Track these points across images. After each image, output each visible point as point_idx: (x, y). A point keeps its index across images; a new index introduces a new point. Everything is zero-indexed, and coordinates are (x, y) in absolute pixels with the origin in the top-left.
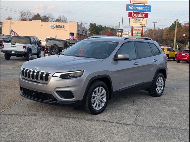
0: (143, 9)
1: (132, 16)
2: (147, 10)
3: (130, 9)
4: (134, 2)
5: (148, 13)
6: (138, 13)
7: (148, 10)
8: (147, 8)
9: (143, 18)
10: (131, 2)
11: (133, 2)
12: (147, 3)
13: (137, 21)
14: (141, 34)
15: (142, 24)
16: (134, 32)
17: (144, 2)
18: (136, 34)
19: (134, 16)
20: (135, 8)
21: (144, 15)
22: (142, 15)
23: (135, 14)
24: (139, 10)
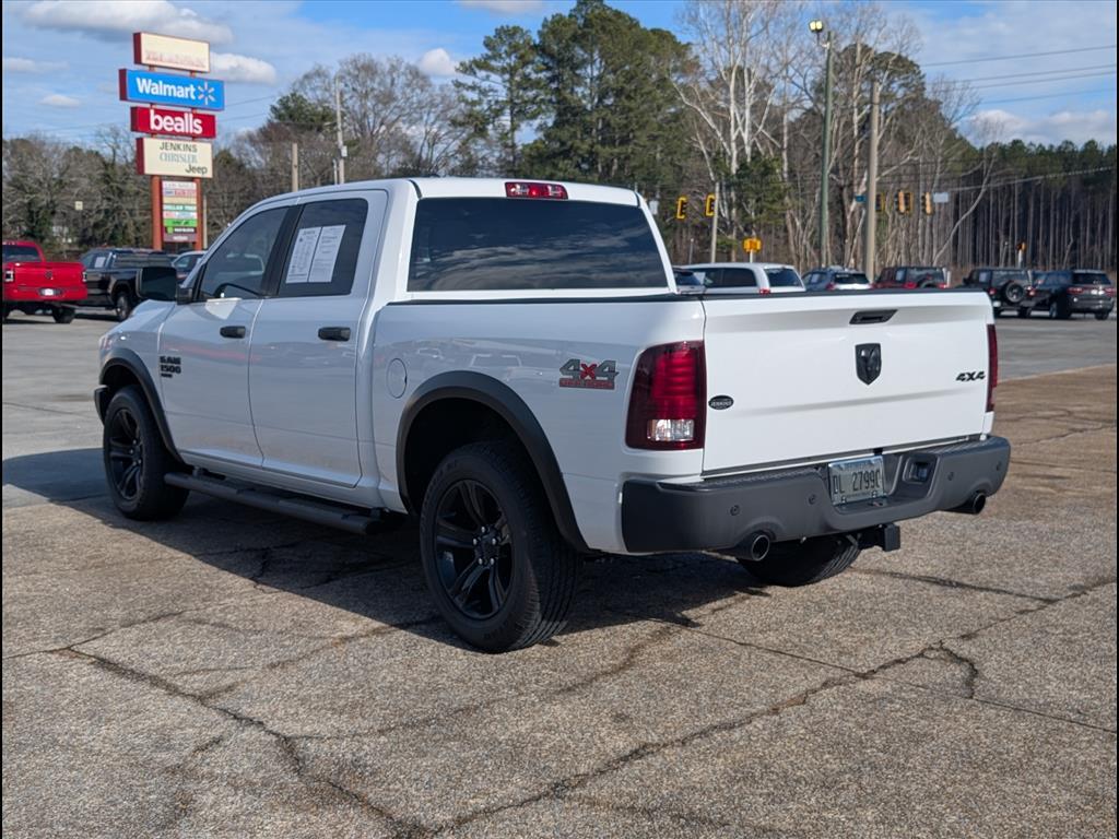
0: (193, 97)
1: (153, 126)
2: (209, 100)
3: (141, 90)
4: (155, 59)
5: (212, 117)
6: (174, 114)
7: (213, 99)
8: (206, 94)
9: (194, 137)
10: (144, 60)
11: (148, 58)
12: (206, 69)
13: (173, 151)
14: (194, 215)
15: (197, 165)
16: (167, 204)
17: (193, 64)
18: (177, 213)
19: (159, 128)
20: (160, 89)
21: (201, 125)
22: (191, 124)
23: (163, 116)
24: (177, 98)
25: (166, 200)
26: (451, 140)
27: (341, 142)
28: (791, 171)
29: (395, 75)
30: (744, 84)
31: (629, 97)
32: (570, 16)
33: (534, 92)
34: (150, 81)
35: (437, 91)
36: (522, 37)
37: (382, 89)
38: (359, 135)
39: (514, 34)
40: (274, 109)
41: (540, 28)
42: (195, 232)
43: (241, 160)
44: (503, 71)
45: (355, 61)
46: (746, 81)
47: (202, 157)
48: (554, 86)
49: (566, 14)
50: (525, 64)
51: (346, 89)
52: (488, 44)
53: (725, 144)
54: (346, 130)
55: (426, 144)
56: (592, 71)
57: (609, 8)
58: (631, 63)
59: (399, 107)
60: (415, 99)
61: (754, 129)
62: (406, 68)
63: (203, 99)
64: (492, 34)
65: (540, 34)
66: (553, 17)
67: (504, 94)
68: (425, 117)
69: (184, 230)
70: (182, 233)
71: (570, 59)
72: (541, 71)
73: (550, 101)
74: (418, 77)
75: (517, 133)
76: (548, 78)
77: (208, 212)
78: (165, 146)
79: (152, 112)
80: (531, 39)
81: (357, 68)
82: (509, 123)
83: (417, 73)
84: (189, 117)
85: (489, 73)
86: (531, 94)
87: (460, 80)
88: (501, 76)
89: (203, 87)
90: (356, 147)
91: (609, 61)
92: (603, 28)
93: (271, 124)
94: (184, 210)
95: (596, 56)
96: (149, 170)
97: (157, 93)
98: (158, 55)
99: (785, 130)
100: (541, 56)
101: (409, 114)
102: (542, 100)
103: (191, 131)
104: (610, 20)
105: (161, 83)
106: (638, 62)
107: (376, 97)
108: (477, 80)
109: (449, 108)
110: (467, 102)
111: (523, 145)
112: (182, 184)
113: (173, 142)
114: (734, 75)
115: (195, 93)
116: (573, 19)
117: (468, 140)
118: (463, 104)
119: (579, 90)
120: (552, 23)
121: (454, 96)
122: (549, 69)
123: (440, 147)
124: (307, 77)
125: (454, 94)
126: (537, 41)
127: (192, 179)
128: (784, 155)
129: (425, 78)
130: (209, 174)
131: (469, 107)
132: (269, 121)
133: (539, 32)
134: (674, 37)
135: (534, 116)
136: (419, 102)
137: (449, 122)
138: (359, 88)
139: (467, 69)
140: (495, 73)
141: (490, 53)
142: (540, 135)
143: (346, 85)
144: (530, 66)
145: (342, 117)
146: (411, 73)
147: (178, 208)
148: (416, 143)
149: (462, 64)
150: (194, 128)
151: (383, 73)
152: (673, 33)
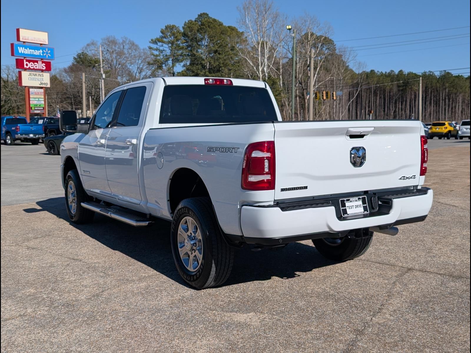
0: (41, 55)
1: (25, 66)
2: (48, 55)
3: (20, 52)
4: (25, 39)
5: (50, 63)
6: (34, 62)
7: (50, 55)
8: (47, 53)
9: (42, 71)
10: (21, 40)
11: (23, 39)
12: (47, 43)
13: (34, 77)
14: (43, 102)
15: (43, 82)
16: (32, 98)
17: (41, 42)
18: (36, 102)
19: (28, 67)
20: (28, 51)
21: (45, 66)
22: (40, 65)
23: (29, 63)
24: (35, 55)
25: (31, 96)
26: (148, 71)
27: (102, 72)
28: (283, 83)
29: (124, 44)
30: (264, 49)
31: (219, 54)
32: (195, 21)
33: (181, 51)
34: (24, 48)
35: (142, 51)
36: (176, 29)
37: (119, 50)
38: (110, 69)
39: (173, 28)
40: (75, 58)
41: (183, 26)
42: (43, 109)
43: (61, 79)
44: (169, 42)
45: (108, 38)
46: (265, 48)
47: (46, 79)
48: (189, 49)
49: (194, 20)
50: (177, 40)
51: (104, 50)
52: (162, 32)
53: (257, 72)
54: (104, 67)
55: (138, 72)
56: (205, 43)
57: (211, 18)
58: (220, 40)
59: (126, 57)
60: (133, 54)
61: (269, 66)
62: (129, 41)
63: (46, 55)
64: (164, 28)
65: (183, 28)
66: (188, 21)
67: (169, 52)
68: (137, 62)
69: (39, 108)
70: (38, 110)
71: (196, 38)
72: (184, 43)
73: (188, 55)
74: (133, 45)
75: (175, 68)
76: (187, 46)
77: (48, 101)
78: (30, 75)
79: (25, 61)
80: (179, 30)
81: (109, 42)
82: (171, 64)
83: (133, 44)
84: (40, 62)
85: (163, 44)
86: (180, 52)
87: (151, 46)
88: (168, 45)
89: (46, 50)
90: (109, 74)
91: (211, 39)
92: (209, 26)
93: (73, 65)
94: (39, 100)
95: (206, 37)
96: (24, 84)
97: (27, 53)
98: (27, 38)
99: (281, 67)
100: (184, 37)
101: (131, 60)
102: (185, 55)
103: (41, 68)
104: (211, 23)
105: (28, 49)
106: (222, 40)
107: (116, 53)
108: (158, 47)
109: (147, 57)
110: (154, 55)
111: (177, 73)
112: (38, 90)
113: (34, 73)
114: (260, 45)
115: (42, 53)
116: (197, 22)
117: (155, 71)
118: (152, 56)
119: (200, 50)
120: (188, 24)
121: (149, 53)
122: (187, 42)
123: (143, 73)
124: (88, 45)
125: (149, 52)
126: (182, 31)
127: (42, 88)
128: (281, 77)
129: (137, 46)
130: (49, 86)
131: (155, 57)
132: (73, 63)
133: (183, 27)
134: (237, 29)
135: (182, 61)
136: (134, 55)
137: (147, 63)
138: (110, 50)
139: (155, 42)
140: (165, 44)
141: (163, 35)
142: (185, 68)
143: (104, 48)
144: (180, 41)
145: (103, 63)
146: (131, 43)
147: (36, 99)
148: (134, 71)
149: (152, 40)
150: (42, 67)
151: (119, 43)
152: (236, 28)
